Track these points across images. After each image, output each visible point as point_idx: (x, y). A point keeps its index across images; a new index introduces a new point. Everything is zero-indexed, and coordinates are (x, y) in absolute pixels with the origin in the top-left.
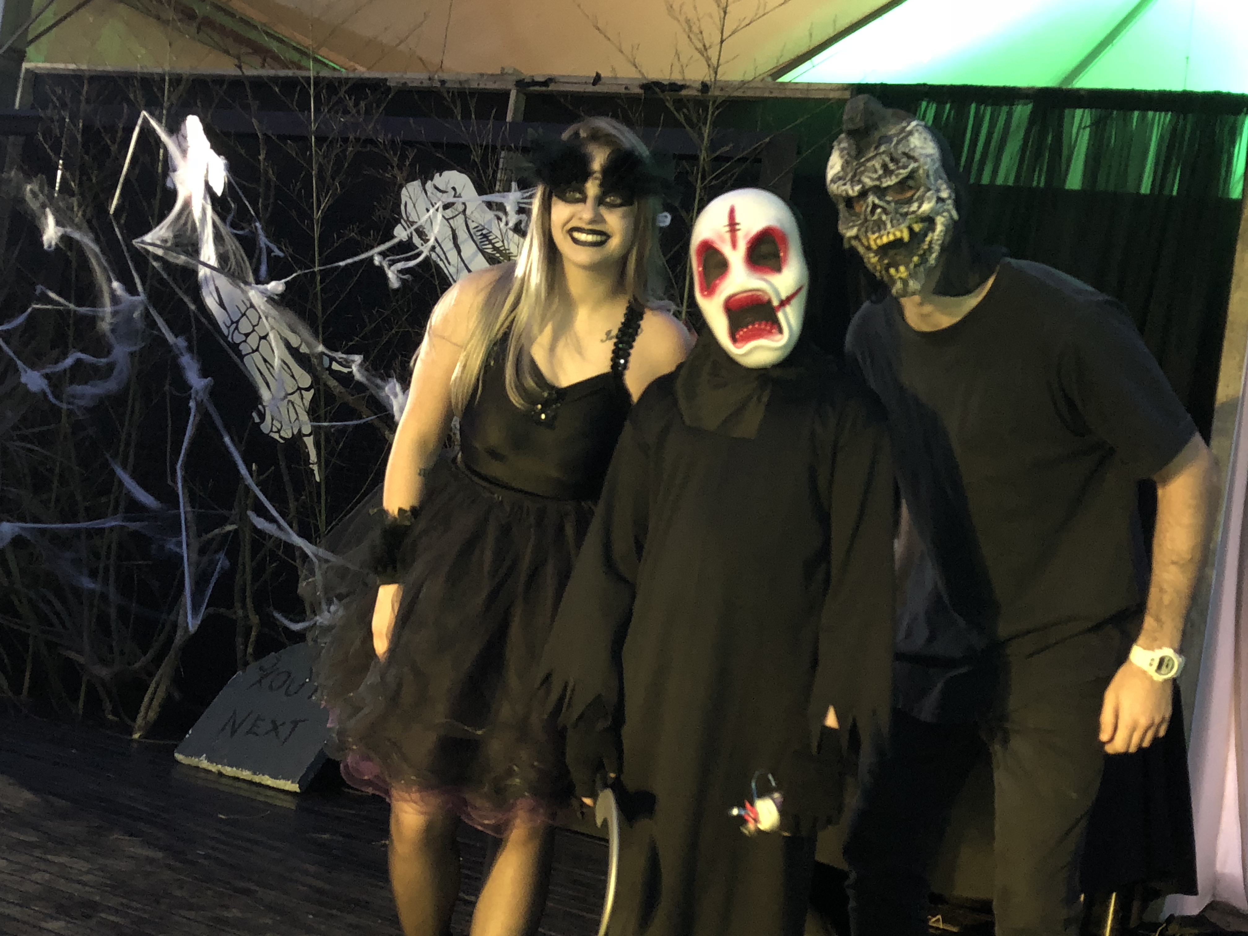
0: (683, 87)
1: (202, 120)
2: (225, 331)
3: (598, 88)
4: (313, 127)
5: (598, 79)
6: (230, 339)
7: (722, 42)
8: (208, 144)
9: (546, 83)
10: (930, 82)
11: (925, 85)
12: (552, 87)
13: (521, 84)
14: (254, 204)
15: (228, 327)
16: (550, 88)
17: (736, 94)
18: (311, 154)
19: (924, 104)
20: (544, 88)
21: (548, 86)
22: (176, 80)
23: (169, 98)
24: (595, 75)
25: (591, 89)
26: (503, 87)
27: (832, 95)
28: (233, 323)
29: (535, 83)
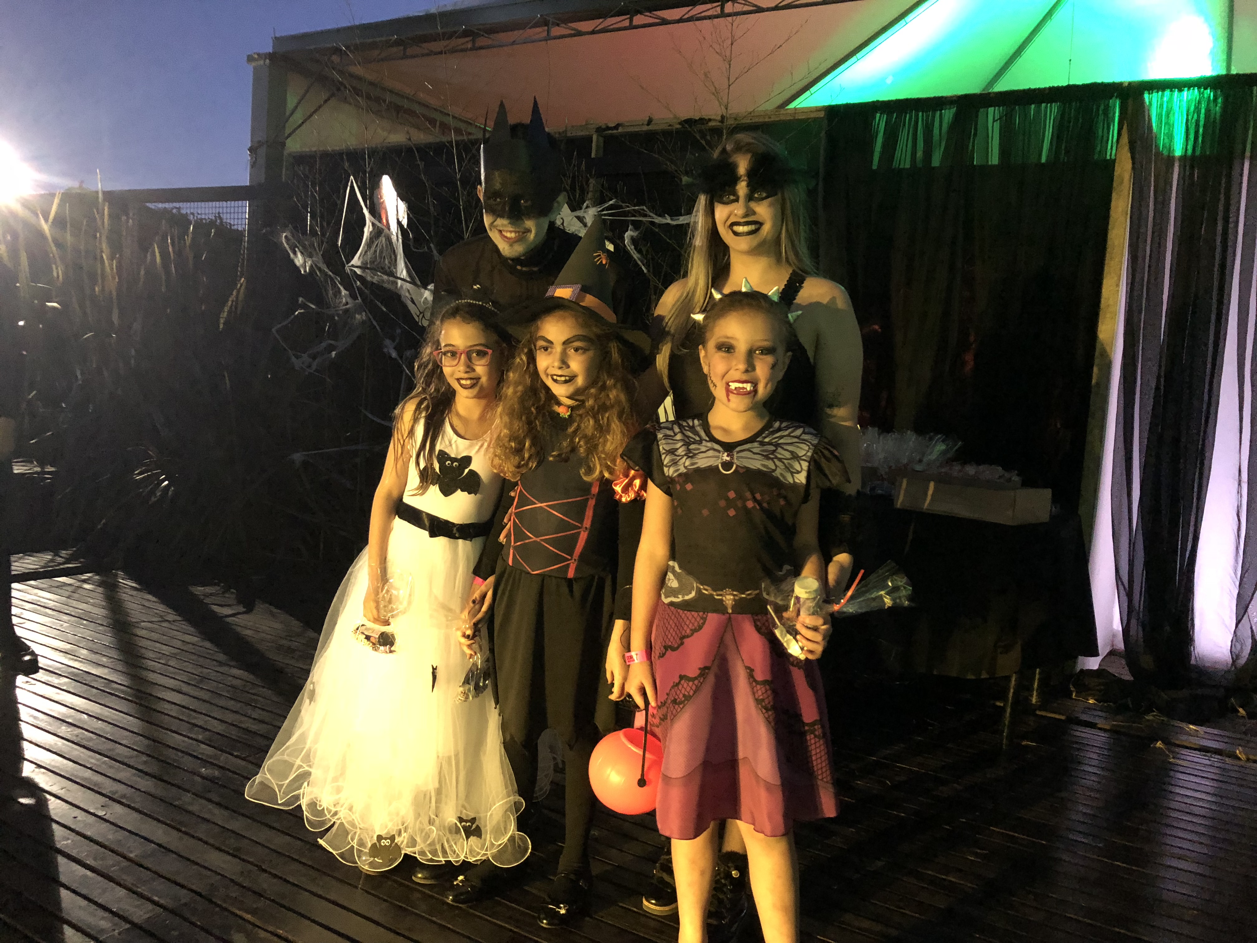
0: (710, 120)
1: (391, 178)
2: (417, 319)
3: (650, 127)
4: (458, 177)
5: (650, 122)
6: (420, 324)
7: (729, 86)
8: (395, 193)
9: (616, 127)
10: (881, 99)
11: (878, 101)
12: (620, 130)
13: (599, 130)
14: (428, 232)
15: (418, 316)
16: (619, 131)
17: (744, 121)
18: (458, 194)
19: (878, 115)
20: (615, 131)
21: (617, 129)
22: (373, 152)
23: (369, 164)
24: (648, 119)
25: (645, 128)
26: (588, 133)
27: (813, 115)
28: (421, 313)
29: (608, 128)
